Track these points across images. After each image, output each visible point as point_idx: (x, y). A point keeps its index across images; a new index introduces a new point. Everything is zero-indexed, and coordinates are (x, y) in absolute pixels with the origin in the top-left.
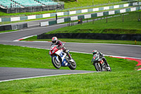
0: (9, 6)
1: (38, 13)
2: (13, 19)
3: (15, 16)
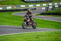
2: (30, 6)
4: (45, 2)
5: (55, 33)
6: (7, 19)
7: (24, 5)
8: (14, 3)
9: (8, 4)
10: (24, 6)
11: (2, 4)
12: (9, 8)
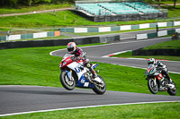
0: (96, 13)
1: (133, 22)
2: (102, 29)
3: (104, 26)
4: (145, 19)
5: (174, 107)
6: (33, 69)
7: (85, 26)
8: (55, 22)
9: (38, 25)
10: (85, 30)
11: (20, 25)
12: (41, 35)
